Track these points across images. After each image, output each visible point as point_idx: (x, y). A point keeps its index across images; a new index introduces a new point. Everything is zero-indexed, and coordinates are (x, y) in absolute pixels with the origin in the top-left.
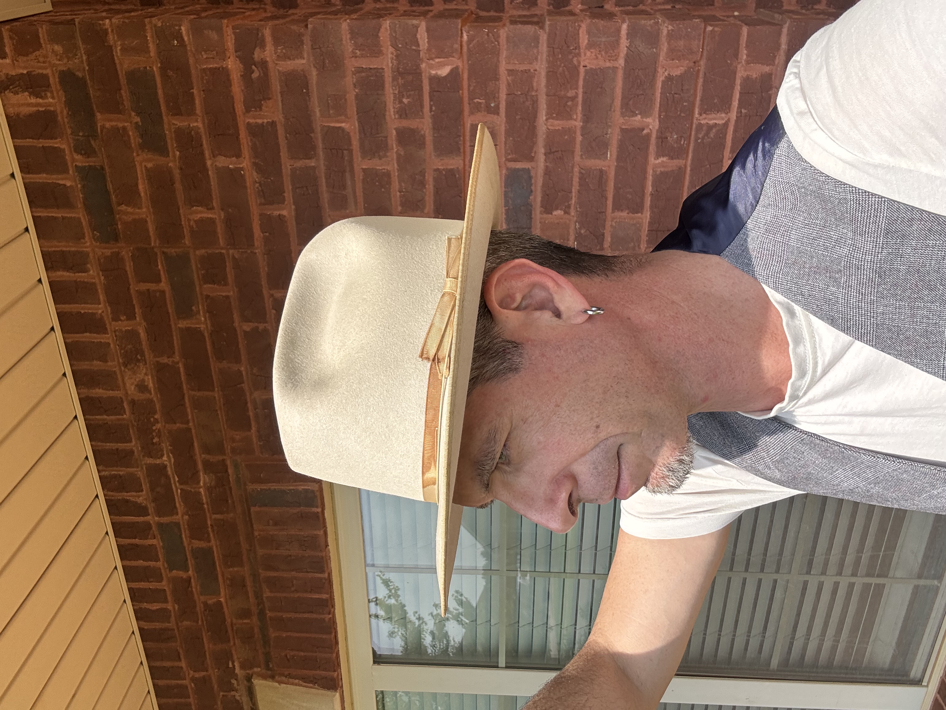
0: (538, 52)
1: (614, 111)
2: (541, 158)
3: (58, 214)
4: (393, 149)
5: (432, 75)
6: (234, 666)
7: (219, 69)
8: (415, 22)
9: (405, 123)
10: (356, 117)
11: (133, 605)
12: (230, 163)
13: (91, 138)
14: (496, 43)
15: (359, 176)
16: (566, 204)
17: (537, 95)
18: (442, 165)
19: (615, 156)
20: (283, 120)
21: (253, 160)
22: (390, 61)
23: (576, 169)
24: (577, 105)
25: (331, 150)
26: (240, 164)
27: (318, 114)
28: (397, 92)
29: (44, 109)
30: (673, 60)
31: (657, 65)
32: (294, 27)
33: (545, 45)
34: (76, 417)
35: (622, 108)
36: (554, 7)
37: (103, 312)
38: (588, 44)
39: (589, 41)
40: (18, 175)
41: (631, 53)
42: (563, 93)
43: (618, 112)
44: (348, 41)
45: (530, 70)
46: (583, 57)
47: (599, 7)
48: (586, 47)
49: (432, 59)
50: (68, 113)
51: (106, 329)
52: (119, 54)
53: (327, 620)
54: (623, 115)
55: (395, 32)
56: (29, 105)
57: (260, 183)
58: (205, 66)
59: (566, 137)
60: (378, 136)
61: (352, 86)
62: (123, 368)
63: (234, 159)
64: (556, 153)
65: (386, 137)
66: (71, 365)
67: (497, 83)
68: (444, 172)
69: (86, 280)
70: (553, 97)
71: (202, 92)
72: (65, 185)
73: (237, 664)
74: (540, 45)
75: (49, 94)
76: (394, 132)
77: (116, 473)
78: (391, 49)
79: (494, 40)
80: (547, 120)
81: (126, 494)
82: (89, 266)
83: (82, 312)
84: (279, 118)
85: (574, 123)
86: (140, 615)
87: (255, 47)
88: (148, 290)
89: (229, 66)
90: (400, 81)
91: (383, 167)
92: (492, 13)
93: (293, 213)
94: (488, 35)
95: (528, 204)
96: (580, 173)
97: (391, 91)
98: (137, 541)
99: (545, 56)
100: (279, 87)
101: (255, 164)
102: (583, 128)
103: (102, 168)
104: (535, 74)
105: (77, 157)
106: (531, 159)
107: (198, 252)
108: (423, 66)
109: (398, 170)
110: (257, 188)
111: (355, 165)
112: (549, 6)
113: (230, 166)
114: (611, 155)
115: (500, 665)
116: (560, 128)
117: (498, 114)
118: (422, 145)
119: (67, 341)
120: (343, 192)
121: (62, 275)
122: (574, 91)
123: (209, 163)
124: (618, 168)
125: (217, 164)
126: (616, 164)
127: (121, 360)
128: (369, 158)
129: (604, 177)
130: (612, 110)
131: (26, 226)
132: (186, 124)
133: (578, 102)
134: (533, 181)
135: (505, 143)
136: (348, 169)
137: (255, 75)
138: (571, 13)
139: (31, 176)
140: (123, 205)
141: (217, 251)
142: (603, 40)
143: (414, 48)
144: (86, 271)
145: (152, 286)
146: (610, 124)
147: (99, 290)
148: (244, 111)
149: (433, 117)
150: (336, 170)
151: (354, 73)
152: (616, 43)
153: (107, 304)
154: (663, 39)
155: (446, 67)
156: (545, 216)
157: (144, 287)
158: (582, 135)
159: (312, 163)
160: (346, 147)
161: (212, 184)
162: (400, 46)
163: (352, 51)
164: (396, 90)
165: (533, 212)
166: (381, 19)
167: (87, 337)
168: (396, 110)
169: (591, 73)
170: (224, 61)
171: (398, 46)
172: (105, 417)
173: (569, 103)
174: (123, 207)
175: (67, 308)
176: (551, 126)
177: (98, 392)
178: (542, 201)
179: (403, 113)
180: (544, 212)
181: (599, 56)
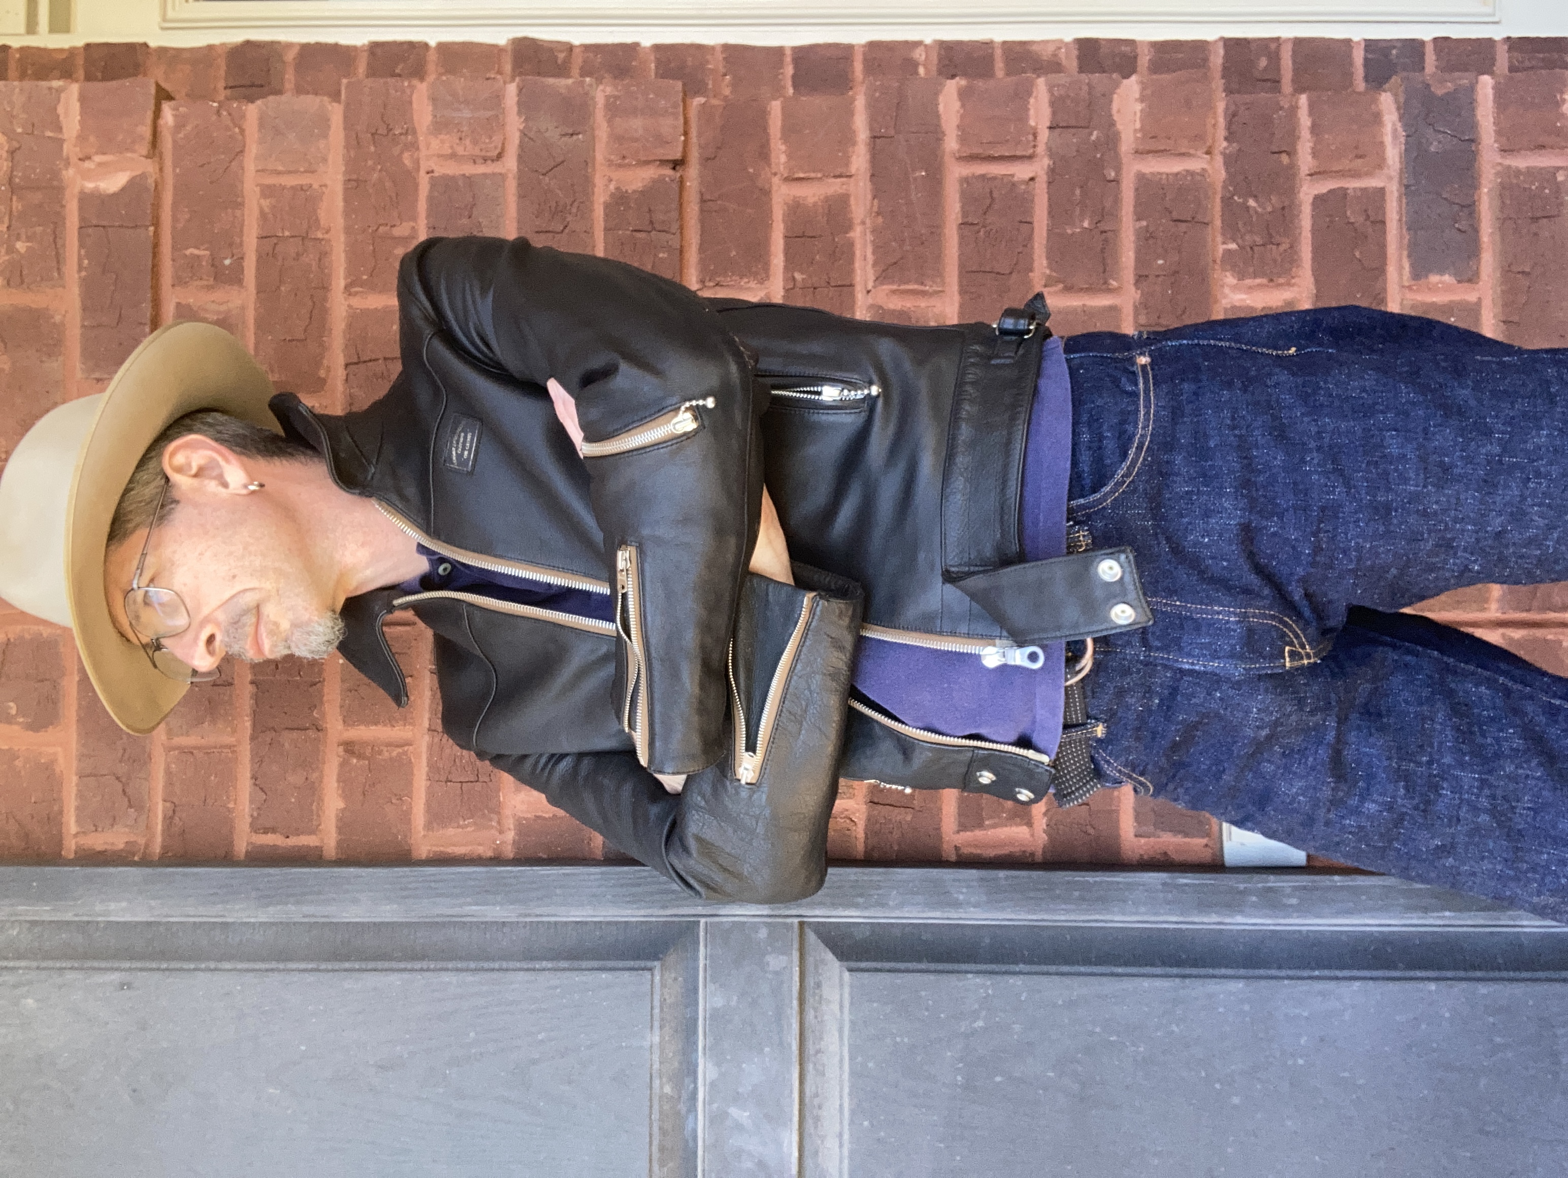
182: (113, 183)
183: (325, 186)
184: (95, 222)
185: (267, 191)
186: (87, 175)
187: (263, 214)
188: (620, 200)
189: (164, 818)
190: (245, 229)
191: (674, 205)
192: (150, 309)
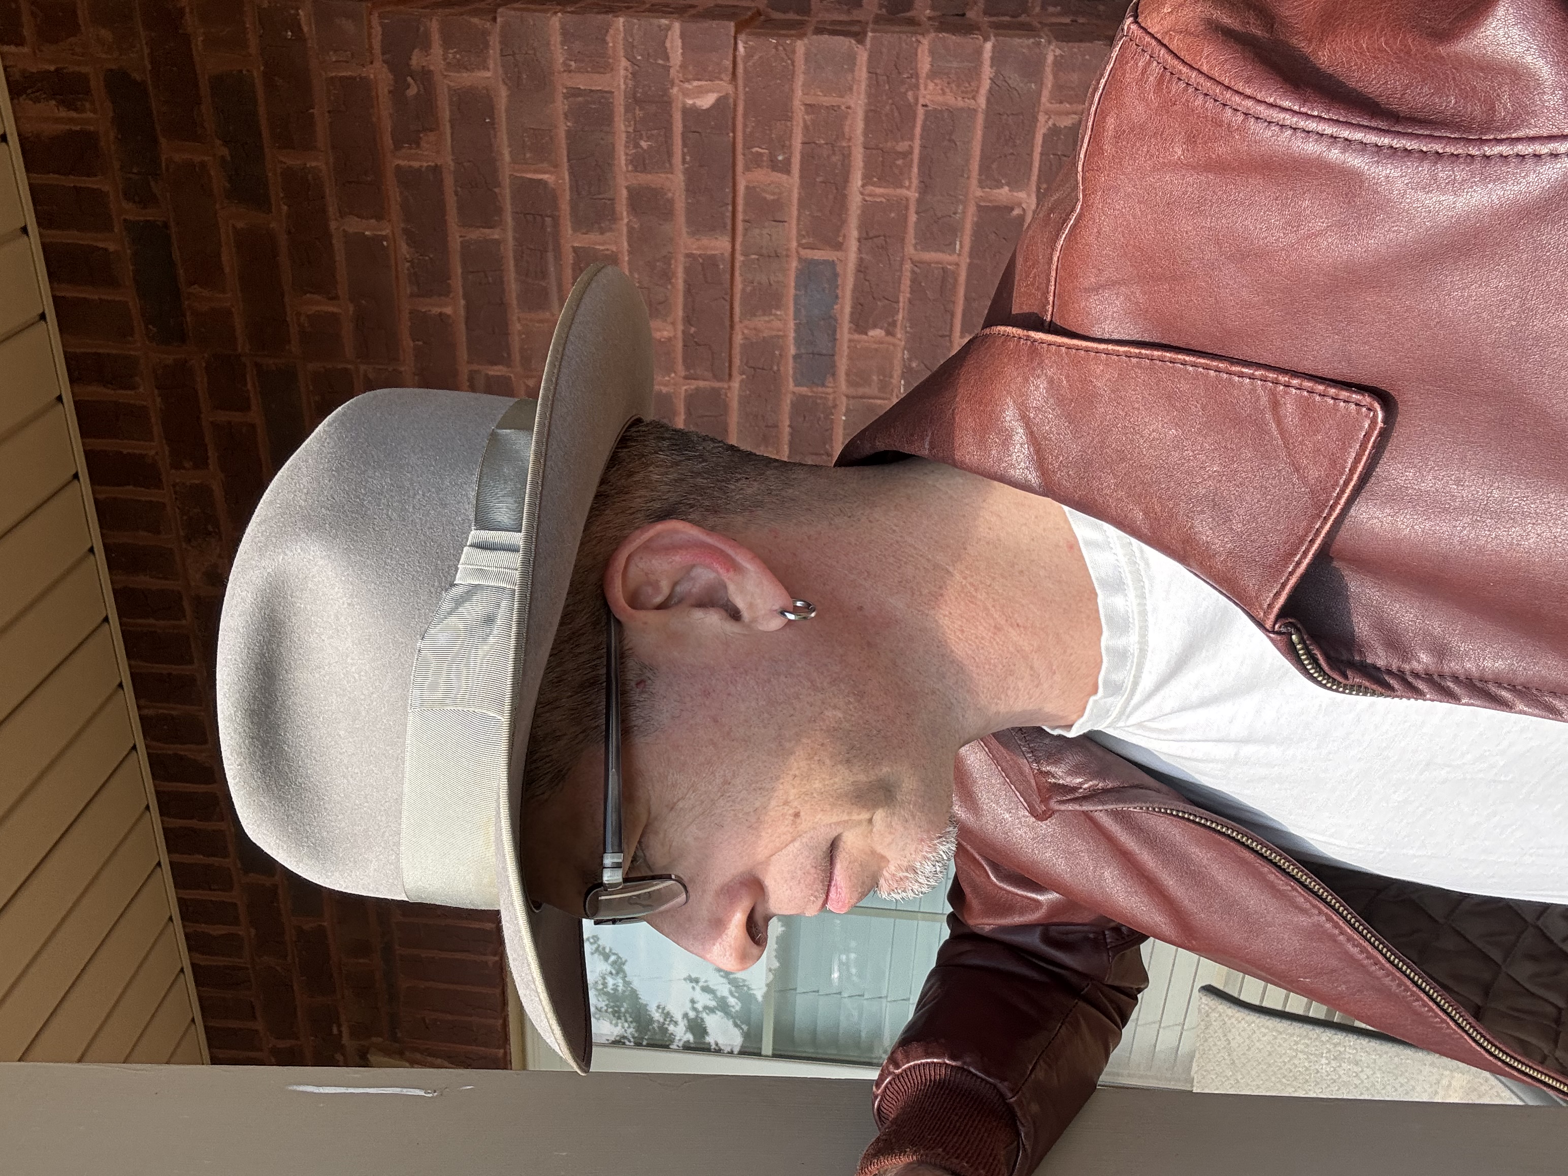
0: (853, 78)
1: (968, 178)
2: (853, 245)
3: (92, 294)
4: (622, 219)
5: (688, 106)
6: (340, 1032)
7: (354, 78)
8: (664, 21)
9: (644, 179)
10: (566, 166)
11: (184, 927)
12: (368, 228)
13: (150, 177)
14: (789, 62)
15: (569, 258)
16: (890, 320)
17: (849, 147)
18: (699, 248)
19: (967, 248)
20: (452, 163)
21: (402, 225)
22: (622, 81)
23: (908, 266)
24: (911, 166)
25: (525, 214)
26: (381, 230)
27: (507, 158)
28: (631, 130)
29: (78, 128)
30: (1061, 102)
31: (1036, 110)
32: (475, 20)
33: (865, 69)
34: (106, 619)
35: (980, 175)
36: (887, 11)
37: (157, 453)
38: (931, 70)
39: (932, 65)
40: (33, 228)
41: (997, 88)
42: (889, 144)
43: (974, 182)
44: (559, 46)
45: (839, 107)
46: (922, 91)
47: (957, 15)
48: (927, 74)
49: (688, 81)
50: (116, 137)
51: (160, 480)
52: (200, 48)
53: (490, 964)
54: (981, 185)
55: (632, 36)
56: (57, 120)
57: (411, 262)
58: (334, 74)
59: (893, 215)
60: (600, 196)
61: (562, 117)
62: (184, 545)
63: (373, 221)
64: (875, 240)
65: (613, 199)
66: (102, 535)
67: (789, 124)
68: (701, 261)
69: (132, 402)
70: (874, 152)
71: (327, 114)
72: (106, 250)
73: (345, 1030)
74: (857, 68)
75: (88, 105)
76: (625, 193)
77: (165, 712)
78: (624, 63)
79: (786, 58)
80: (863, 186)
81: (179, 746)
82: (137, 379)
83: (125, 452)
84: (447, 160)
85: (904, 192)
86: (194, 943)
87: (413, 49)
88: (230, 423)
89: (372, 76)
90: (637, 112)
91: (608, 247)
92: (791, 16)
93: (462, 312)
94: (776, 48)
95: (831, 317)
96: (913, 272)
97: (623, 128)
98: (194, 823)
99: (863, 86)
100: (448, 113)
101: (405, 231)
102: (919, 201)
103: (166, 225)
104: (848, 113)
105: (126, 205)
106: (839, 246)
107: (310, 366)
108: (675, 90)
109: (630, 253)
110: (408, 269)
111: (562, 241)
112: (880, 8)
113: (367, 233)
114: (961, 247)
115: (763, 1053)
116: (884, 200)
117: (788, 172)
118: (668, 213)
119: (100, 497)
120: (541, 283)
121: (96, 392)
122: (907, 143)
123: (333, 225)
124: (971, 267)
125: (346, 228)
126: (968, 260)
127: (182, 533)
128: (584, 231)
129: (951, 280)
130: (966, 176)
131: (41, 311)
132: (299, 162)
133: (912, 160)
134: (840, 282)
135: (798, 220)
136: (551, 247)
137: (412, 91)
138: (912, 22)
139: (54, 232)
140: (196, 286)
141: (340, 366)
142: (955, 65)
143: (660, 62)
144: (133, 388)
145: (236, 417)
146: (961, 197)
147: (153, 420)
148: (392, 147)
149: (686, 172)
150: (532, 247)
151: (566, 97)
152: (975, 72)
153: (164, 441)
154: (1048, 70)
155: (710, 94)
156: (856, 336)
157: (223, 417)
158: (917, 213)
159: (496, 234)
160: (548, 212)
161: (337, 258)
162: (639, 58)
163: (564, 63)
164: (630, 126)
165: (838, 330)
166: (610, 16)
167: (128, 492)
168: (629, 158)
169: (933, 116)
170: (363, 66)
171: (635, 58)
172: (152, 621)
173: (900, 162)
174: (195, 289)
175: (100, 444)
176: (870, 195)
177: (144, 581)
178: (852, 314)
179: (640, 163)
180: (855, 331)
181: (947, 90)
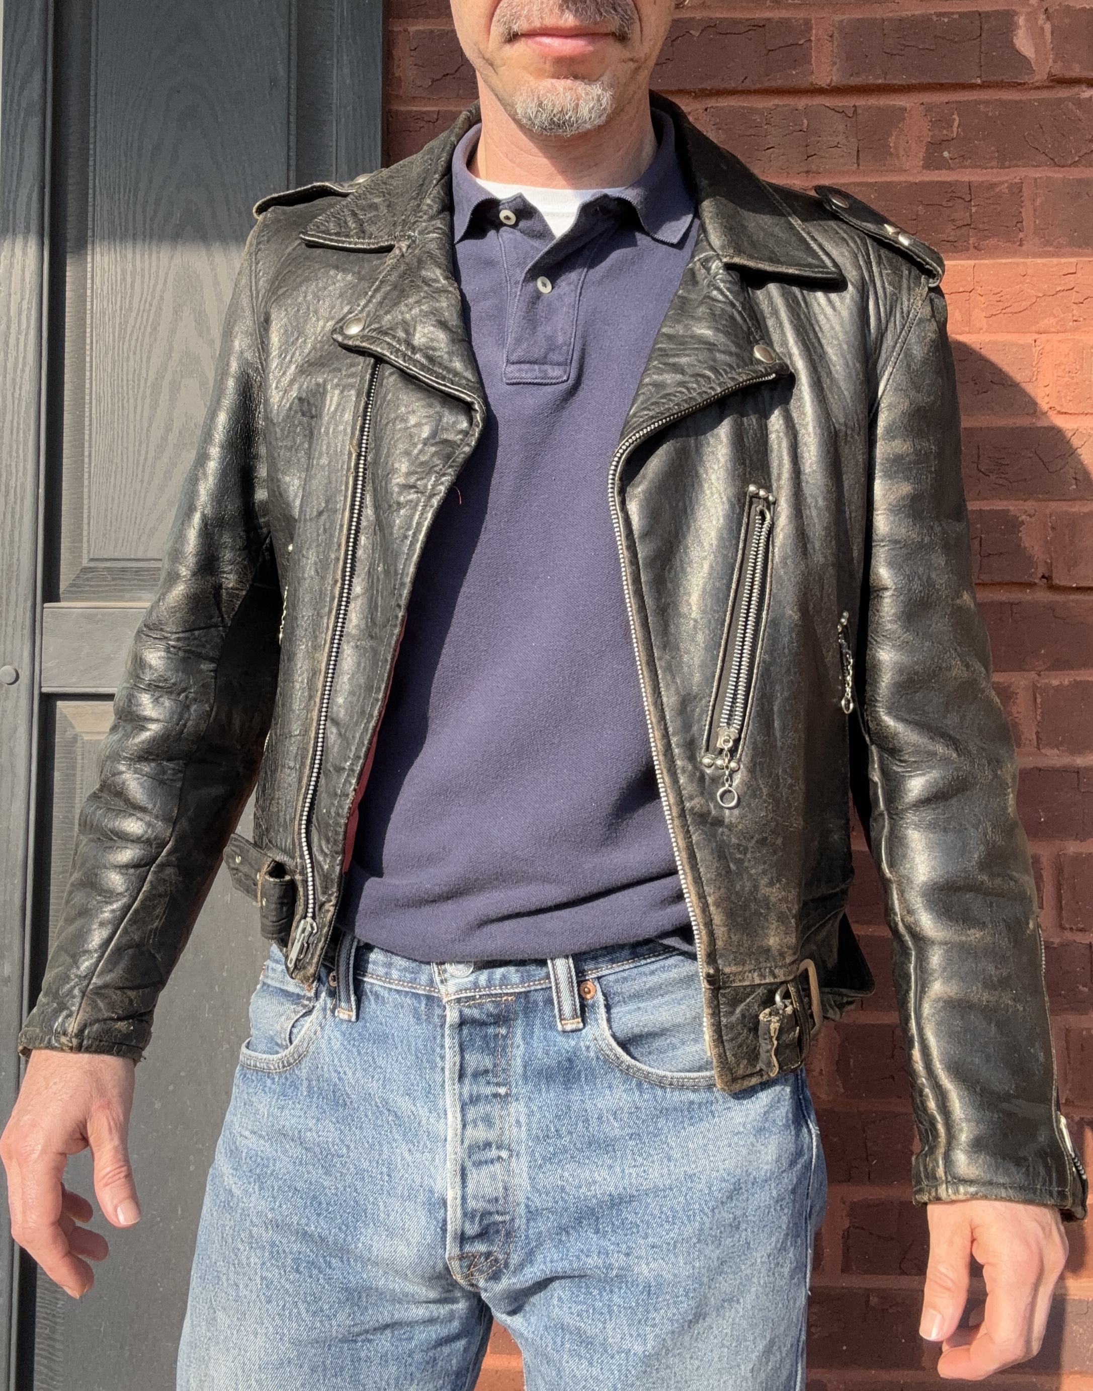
182: (1024, 43)
183: (1021, 245)
184: (986, 26)
185: (1017, 189)
186: (1032, 17)
187: (992, 186)
188: (1011, 525)
189: (424, 113)
190: (978, 171)
191: (1007, 578)
192: (899, 83)
